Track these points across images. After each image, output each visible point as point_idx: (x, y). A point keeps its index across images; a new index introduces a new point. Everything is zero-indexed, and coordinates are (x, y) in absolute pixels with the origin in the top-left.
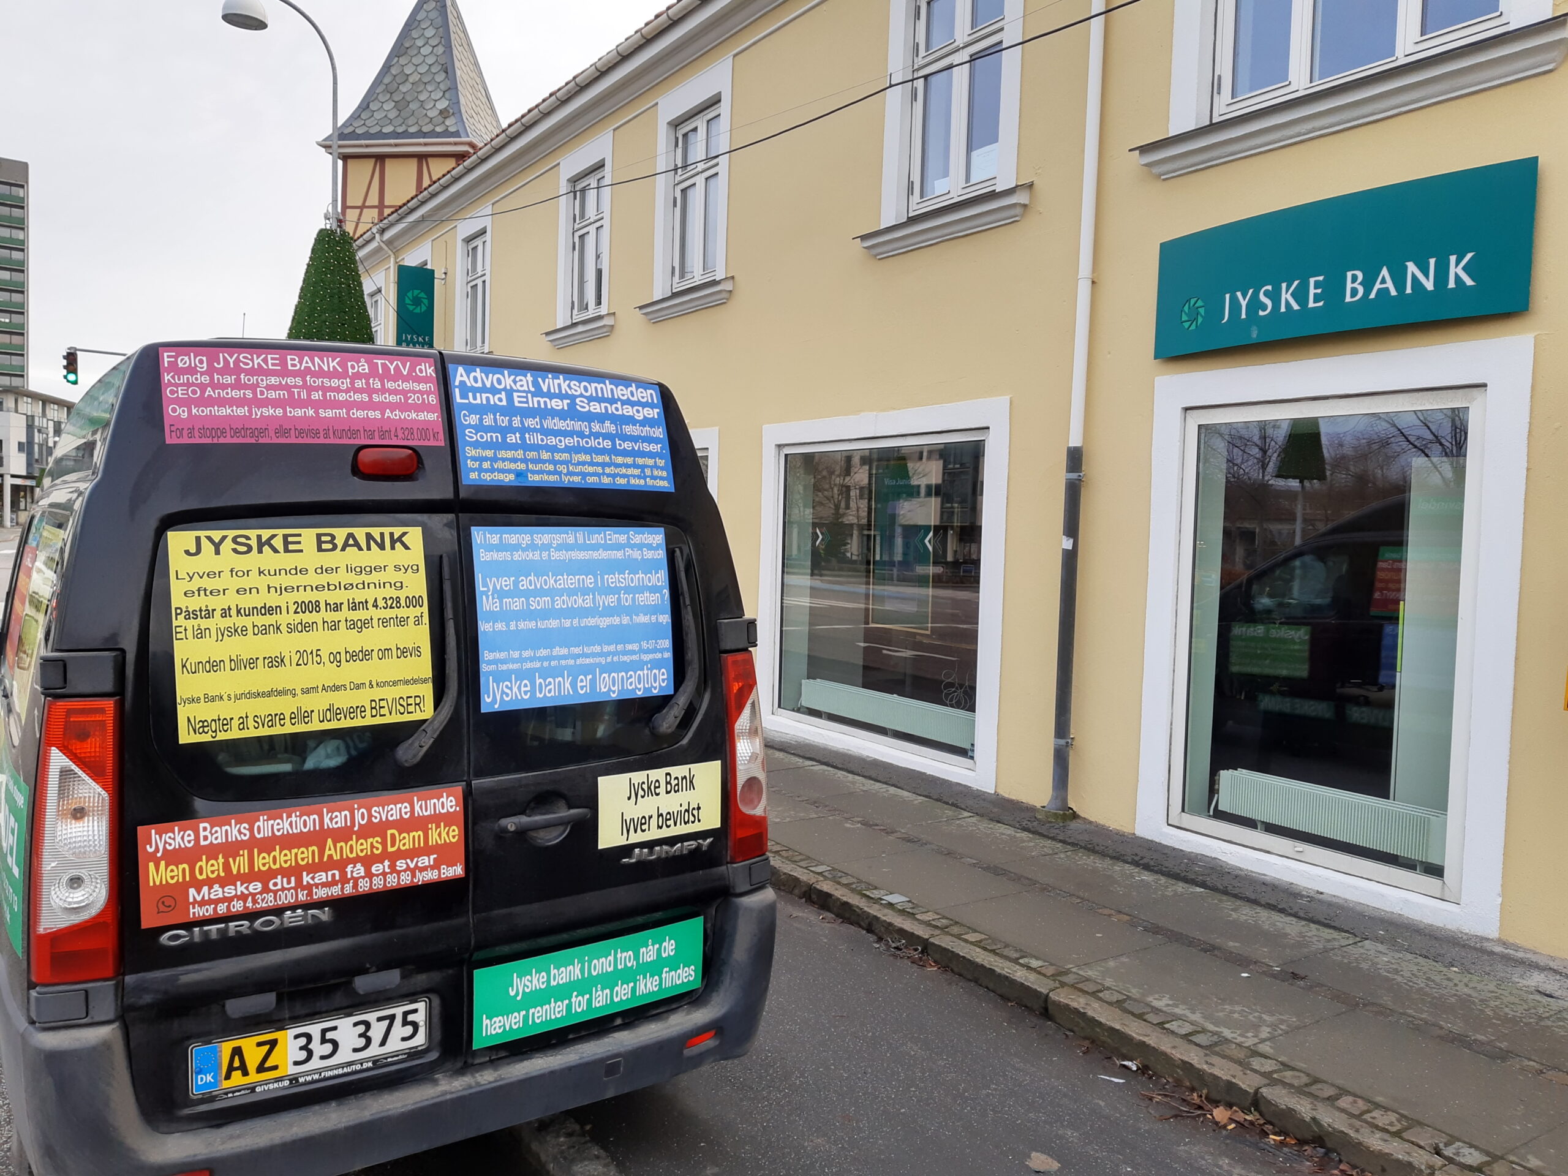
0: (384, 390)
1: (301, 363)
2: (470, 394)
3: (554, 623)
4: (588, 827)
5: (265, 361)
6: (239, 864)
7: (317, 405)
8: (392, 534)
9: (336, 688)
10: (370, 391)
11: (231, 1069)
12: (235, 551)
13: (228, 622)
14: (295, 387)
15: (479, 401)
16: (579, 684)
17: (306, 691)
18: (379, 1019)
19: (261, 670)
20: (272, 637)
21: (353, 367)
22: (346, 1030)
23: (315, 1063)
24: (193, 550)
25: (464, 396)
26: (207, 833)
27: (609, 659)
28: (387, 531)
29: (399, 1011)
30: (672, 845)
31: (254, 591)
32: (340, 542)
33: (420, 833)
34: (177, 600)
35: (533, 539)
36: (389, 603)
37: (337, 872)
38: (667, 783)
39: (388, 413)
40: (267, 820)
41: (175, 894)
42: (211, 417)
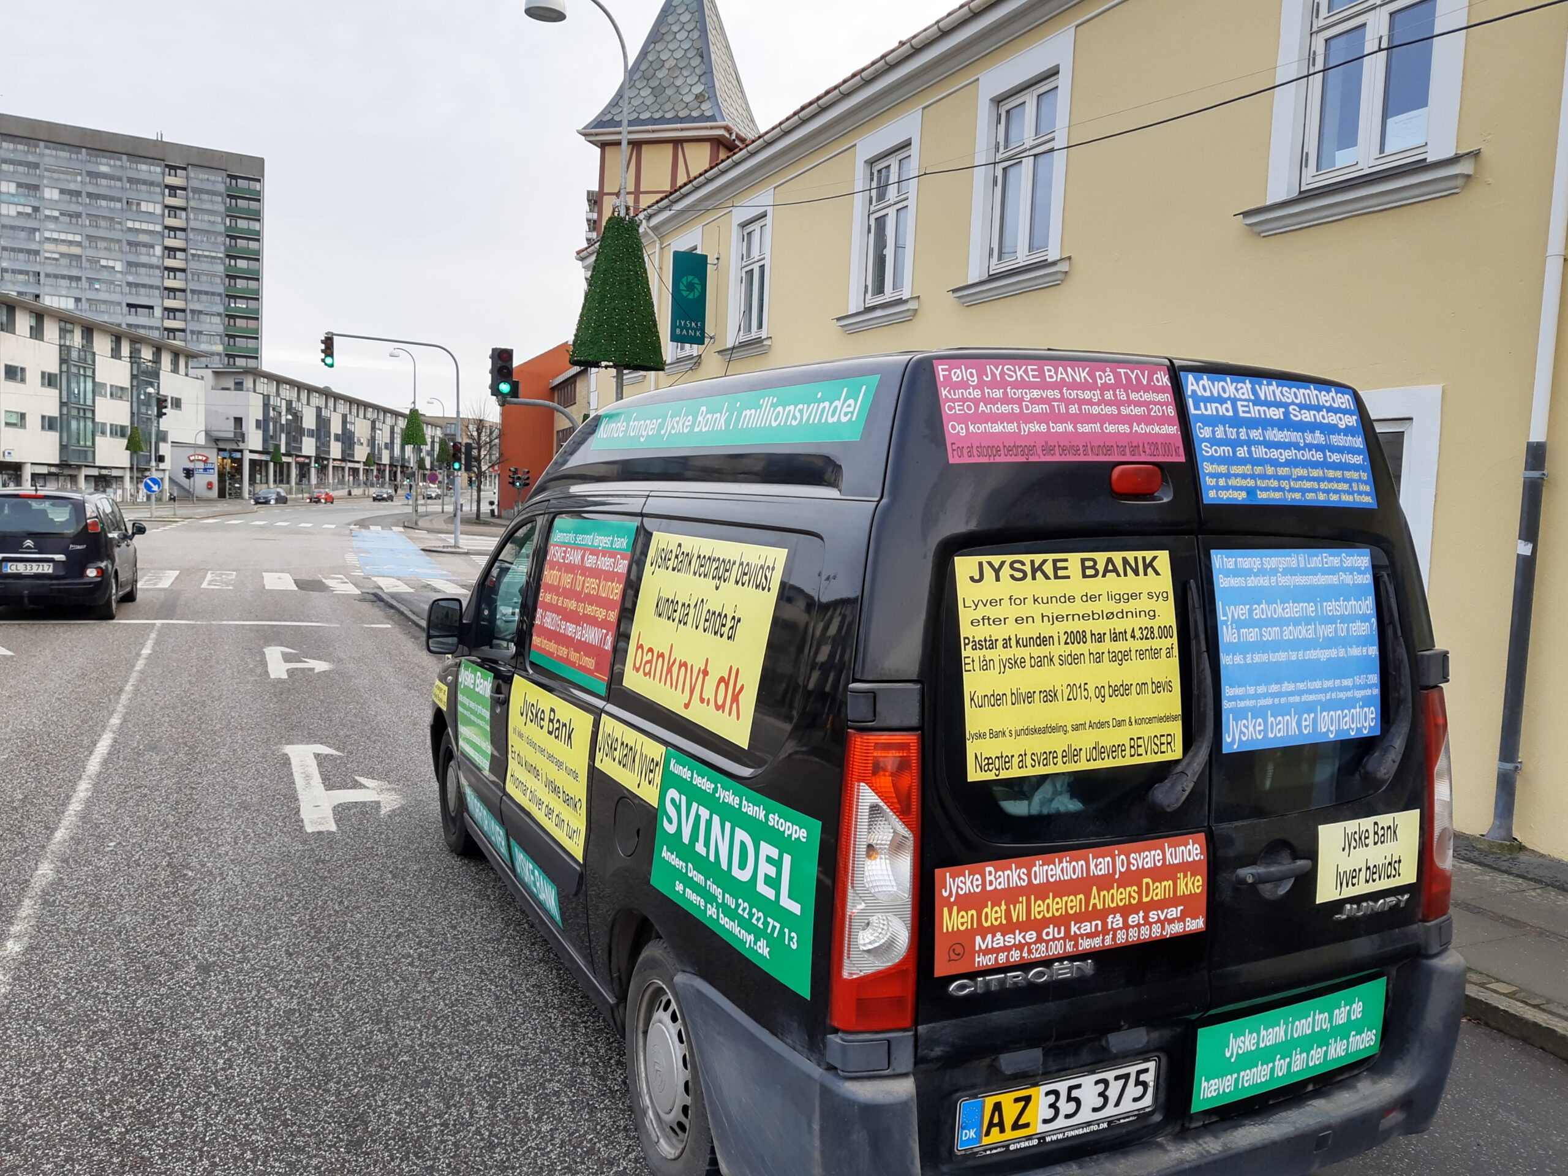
0: (1129, 402)
1: (1056, 373)
2: (1202, 404)
3: (1281, 656)
4: (1308, 881)
5: (1026, 372)
6: (1019, 912)
7: (1076, 419)
8: (1144, 558)
9: (1102, 725)
10: (1118, 403)
11: (991, 1125)
12: (1012, 577)
13: (1007, 654)
14: (1055, 400)
15: (1209, 412)
16: (1304, 723)
17: (1076, 728)
18: (1117, 1078)
19: (1038, 704)
20: (1046, 669)
21: (1101, 378)
22: (1088, 1088)
23: (1061, 1122)
24: (977, 577)
25: (1197, 408)
26: (992, 878)
27: (1328, 695)
28: (1140, 554)
29: (1133, 1070)
30: (1376, 901)
31: (1030, 620)
32: (1101, 567)
33: (1170, 882)
34: (966, 630)
35: (1262, 564)
36: (1145, 633)
37: (1099, 922)
38: (1376, 833)
39: (1135, 428)
40: (1043, 865)
41: (963, 941)
42: (986, 434)
